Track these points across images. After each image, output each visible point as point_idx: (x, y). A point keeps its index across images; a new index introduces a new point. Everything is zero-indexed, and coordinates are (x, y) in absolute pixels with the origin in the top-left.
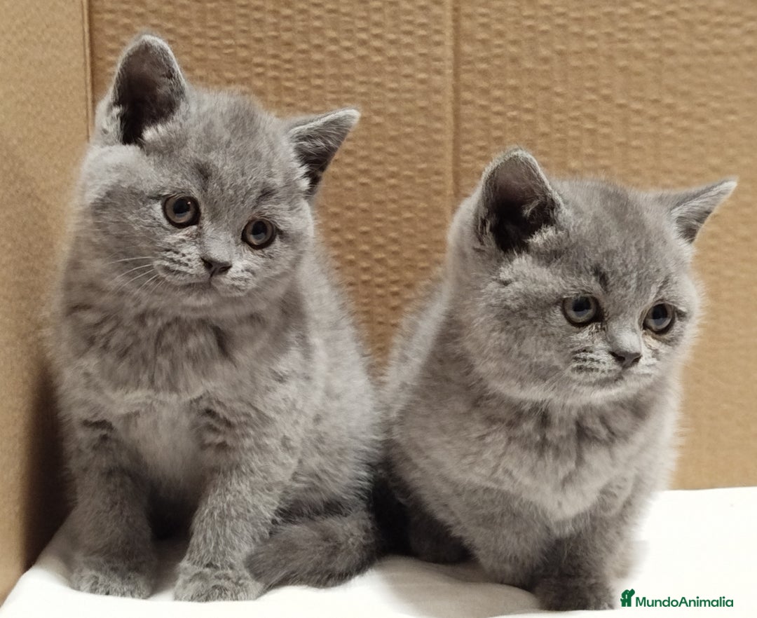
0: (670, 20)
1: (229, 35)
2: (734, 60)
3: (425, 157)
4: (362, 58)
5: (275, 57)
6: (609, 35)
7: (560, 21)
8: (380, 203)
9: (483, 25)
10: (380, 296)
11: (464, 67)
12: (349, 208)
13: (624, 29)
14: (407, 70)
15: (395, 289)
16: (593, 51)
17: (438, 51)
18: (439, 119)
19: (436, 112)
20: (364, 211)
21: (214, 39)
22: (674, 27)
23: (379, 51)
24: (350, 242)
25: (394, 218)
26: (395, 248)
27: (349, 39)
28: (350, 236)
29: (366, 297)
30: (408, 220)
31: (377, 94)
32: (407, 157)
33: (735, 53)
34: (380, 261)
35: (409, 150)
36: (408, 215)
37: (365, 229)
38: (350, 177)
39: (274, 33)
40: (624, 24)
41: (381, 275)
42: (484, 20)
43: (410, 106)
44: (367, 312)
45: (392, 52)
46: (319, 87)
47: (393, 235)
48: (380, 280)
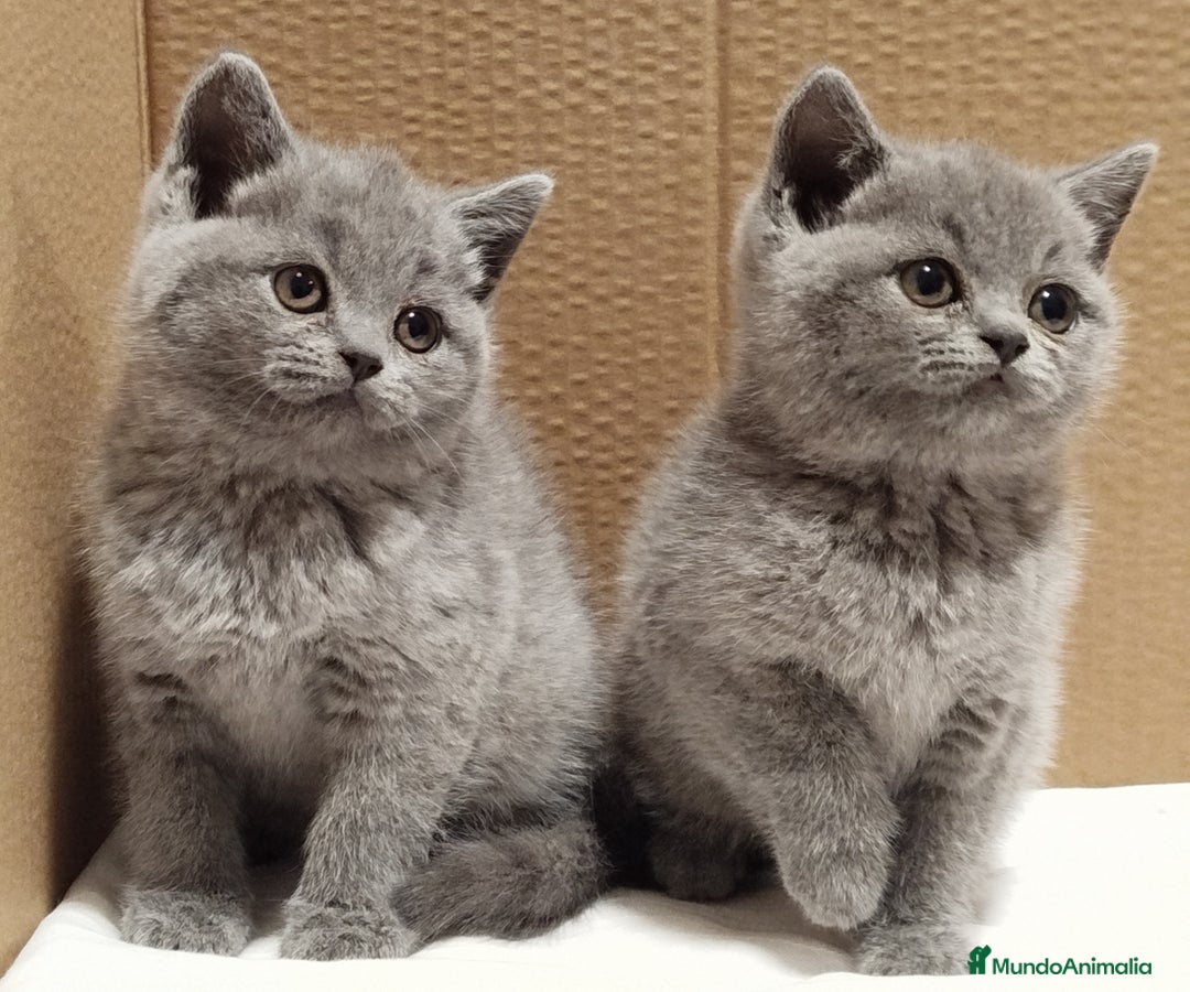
0: (1062, 46)
1: (365, 73)
2: (1163, 109)
3: (674, 264)
4: (575, 108)
5: (438, 107)
6: (964, 68)
7: (888, 48)
8: (602, 335)
9: (766, 55)
10: (603, 483)
11: (736, 121)
12: (554, 344)
13: (990, 61)
14: (646, 126)
15: (629, 471)
16: (937, 95)
17: (694, 96)
18: (696, 203)
19: (692, 192)
20: (578, 348)
21: (342, 79)
22: (1065, 57)
23: (600, 96)
24: (556, 397)
25: (627, 360)
26: (628, 407)
27: (555, 79)
28: (557, 389)
29: (583, 485)
30: (647, 362)
31: (600, 164)
32: (645, 263)
33: (1166, 98)
34: (602, 427)
35: (649, 252)
36: (647, 354)
37: (579, 376)
38: (556, 296)
39: (434, 70)
40: (987, 53)
41: (604, 450)
42: (768, 47)
43: (649, 182)
44: (582, 509)
45: (623, 98)
46: (506, 154)
47: (623, 386)
48: (604, 457)
